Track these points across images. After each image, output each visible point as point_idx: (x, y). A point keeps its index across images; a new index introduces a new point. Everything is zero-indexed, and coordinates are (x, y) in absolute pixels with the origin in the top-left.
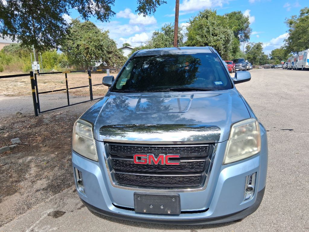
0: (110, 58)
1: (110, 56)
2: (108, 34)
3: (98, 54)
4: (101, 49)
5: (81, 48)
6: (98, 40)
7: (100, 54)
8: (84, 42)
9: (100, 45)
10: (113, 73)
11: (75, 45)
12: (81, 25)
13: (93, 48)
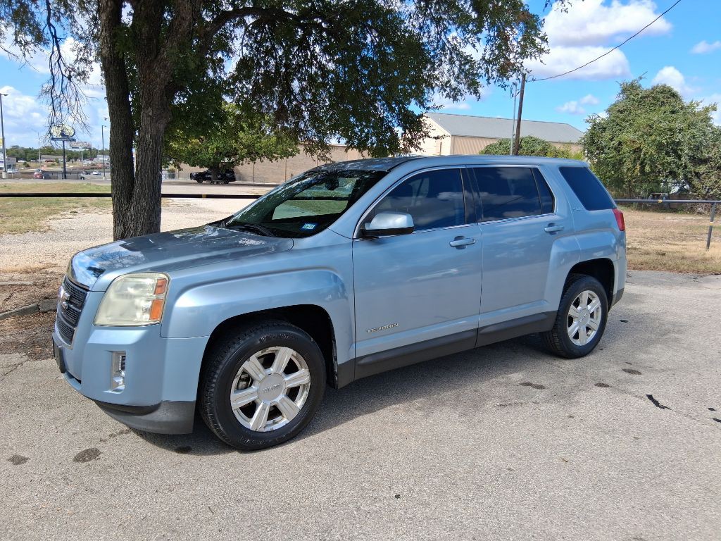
0: (697, 175)
1: (702, 169)
2: (713, 115)
3: (663, 164)
4: (675, 151)
5: (625, 149)
6: (671, 130)
7: (669, 164)
8: (631, 136)
9: (674, 143)
10: (700, 213)
11: (614, 142)
12: (640, 96)
13: (652, 150)
